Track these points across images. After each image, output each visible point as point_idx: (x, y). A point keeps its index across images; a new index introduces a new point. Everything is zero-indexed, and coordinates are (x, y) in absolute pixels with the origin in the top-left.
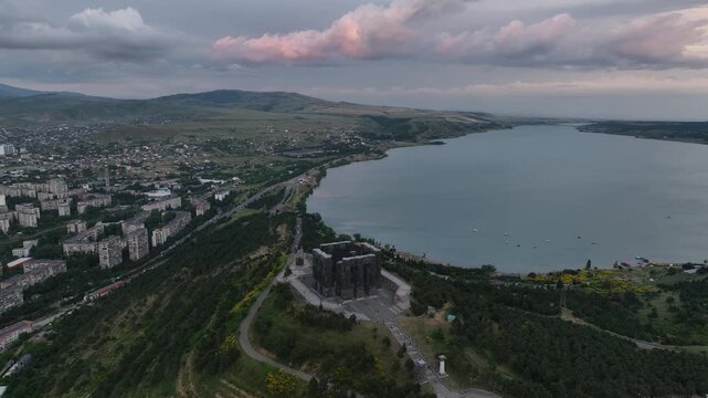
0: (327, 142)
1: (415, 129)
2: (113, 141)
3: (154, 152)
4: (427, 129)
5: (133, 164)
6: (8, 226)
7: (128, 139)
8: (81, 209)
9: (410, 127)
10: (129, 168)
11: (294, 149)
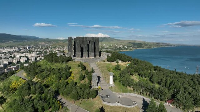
0: (116, 47)
1: (144, 45)
2: (56, 46)
3: (65, 48)
4: (148, 45)
5: (58, 50)
6: (16, 62)
7: (60, 46)
8: (38, 59)
9: (142, 45)
10: (56, 51)
11: (105, 49)
